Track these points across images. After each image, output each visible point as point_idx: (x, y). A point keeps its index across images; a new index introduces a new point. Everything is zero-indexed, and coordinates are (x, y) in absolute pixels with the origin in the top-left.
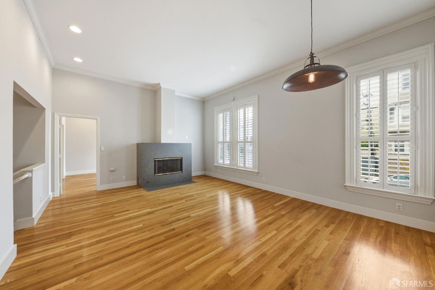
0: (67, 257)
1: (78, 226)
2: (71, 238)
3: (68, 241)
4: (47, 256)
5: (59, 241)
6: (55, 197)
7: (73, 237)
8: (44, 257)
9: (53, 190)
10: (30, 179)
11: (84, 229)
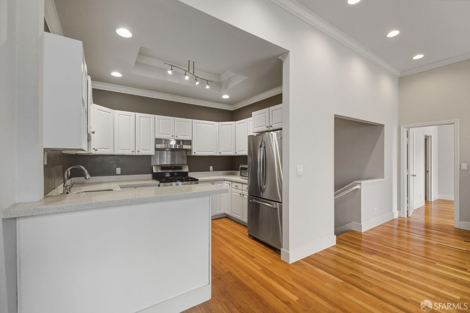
0: (355, 265)
1: (389, 250)
2: (372, 255)
3: (367, 255)
4: (346, 256)
5: (363, 252)
6: (401, 217)
7: (374, 256)
8: (345, 255)
9: (399, 209)
10: (358, 191)
11: (390, 255)
